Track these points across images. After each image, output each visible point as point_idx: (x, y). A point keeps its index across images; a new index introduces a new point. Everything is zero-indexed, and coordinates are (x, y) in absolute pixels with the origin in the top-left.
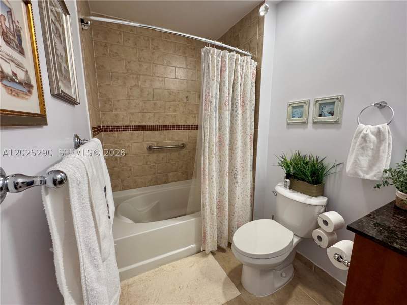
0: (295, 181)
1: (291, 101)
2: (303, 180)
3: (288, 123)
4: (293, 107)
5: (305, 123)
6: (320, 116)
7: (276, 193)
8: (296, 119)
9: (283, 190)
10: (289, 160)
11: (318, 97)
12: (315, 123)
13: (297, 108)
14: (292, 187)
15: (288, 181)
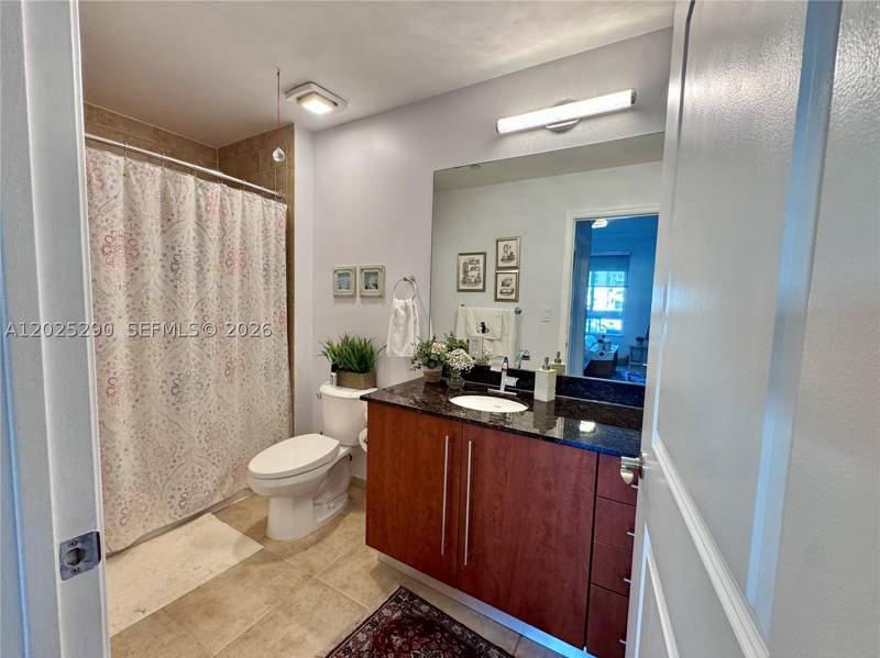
0: (343, 373)
1: (337, 266)
2: (350, 370)
3: (335, 296)
4: (339, 275)
5: (353, 296)
6: (366, 288)
7: (320, 396)
8: (344, 291)
9: (329, 389)
10: (335, 345)
11: (364, 265)
12: (362, 296)
13: (343, 275)
14: (340, 384)
15: (334, 374)
